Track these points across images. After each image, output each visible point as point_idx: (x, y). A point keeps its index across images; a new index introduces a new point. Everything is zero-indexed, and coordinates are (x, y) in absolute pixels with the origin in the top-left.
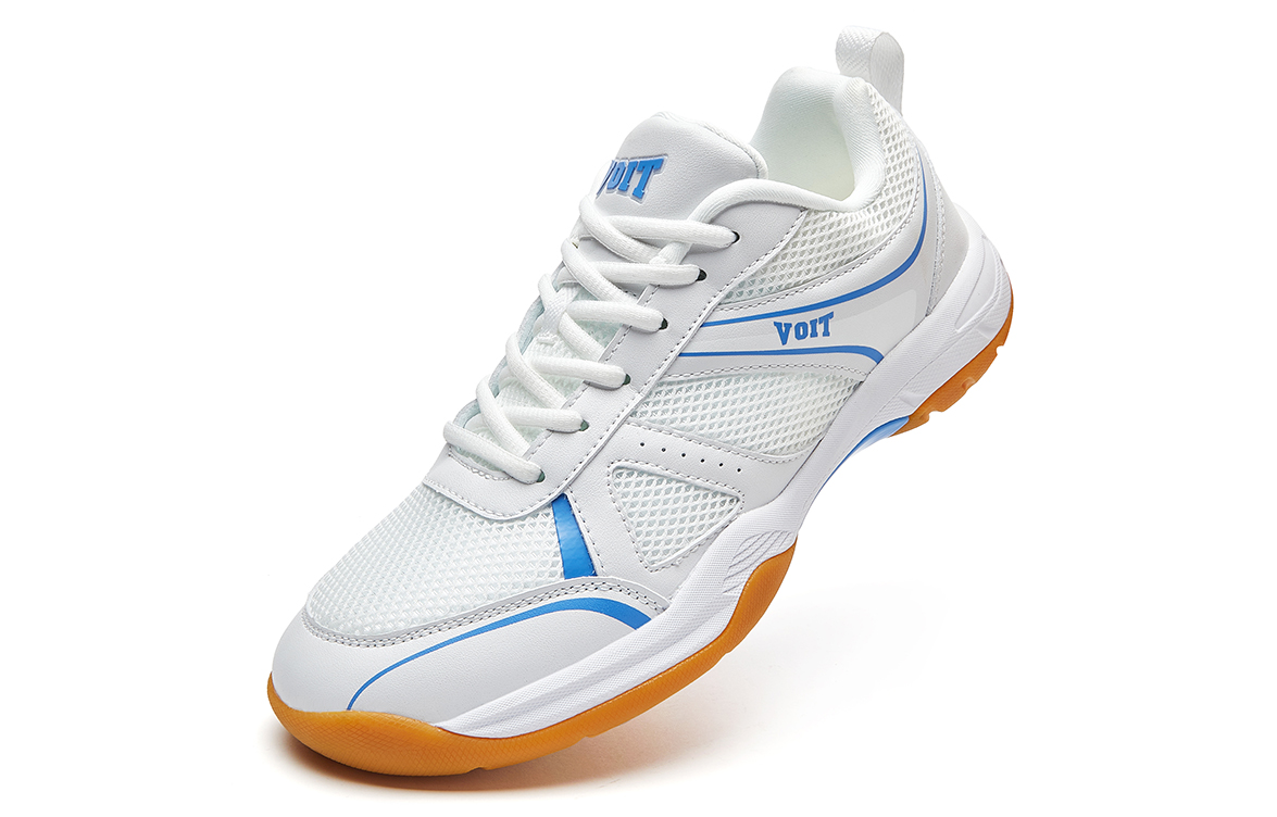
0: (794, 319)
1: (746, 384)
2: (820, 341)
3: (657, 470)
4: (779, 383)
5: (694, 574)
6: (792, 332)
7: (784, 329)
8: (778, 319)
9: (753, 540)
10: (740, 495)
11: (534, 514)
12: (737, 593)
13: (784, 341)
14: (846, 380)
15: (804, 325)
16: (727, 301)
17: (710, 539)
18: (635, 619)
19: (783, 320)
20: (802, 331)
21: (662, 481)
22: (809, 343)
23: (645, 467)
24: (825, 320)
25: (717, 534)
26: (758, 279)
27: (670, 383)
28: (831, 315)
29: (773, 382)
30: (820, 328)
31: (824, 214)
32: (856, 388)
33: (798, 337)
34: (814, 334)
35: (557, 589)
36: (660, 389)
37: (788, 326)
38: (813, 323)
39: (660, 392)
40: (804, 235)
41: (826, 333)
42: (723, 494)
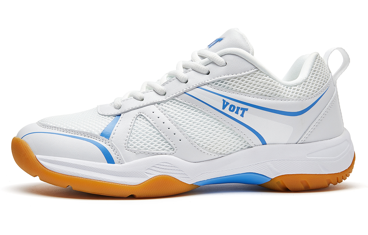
0: (231, 102)
1: (202, 115)
2: (238, 117)
3: (151, 122)
4: (215, 123)
5: (140, 160)
6: (228, 107)
7: (225, 103)
8: (225, 99)
9: (169, 165)
10: (175, 149)
11: (109, 116)
12: (151, 176)
13: (224, 108)
14: (245, 141)
15: (234, 107)
16: (211, 84)
17: (154, 154)
18: (110, 160)
19: (227, 100)
20: (232, 108)
21: (151, 126)
22: (233, 114)
23: (149, 119)
24: (244, 110)
25: (158, 154)
26: (226, 81)
27: (177, 101)
28: (247, 110)
29: (213, 121)
30: (240, 112)
31: (263, 74)
32: (249, 147)
33: (230, 110)
34: (237, 113)
35: (96, 136)
36: (172, 101)
37: (228, 103)
38: (238, 108)
39: (171, 102)
40: (251, 76)
41: (242, 115)
42: (169, 144)
